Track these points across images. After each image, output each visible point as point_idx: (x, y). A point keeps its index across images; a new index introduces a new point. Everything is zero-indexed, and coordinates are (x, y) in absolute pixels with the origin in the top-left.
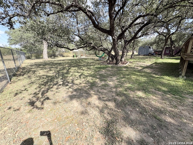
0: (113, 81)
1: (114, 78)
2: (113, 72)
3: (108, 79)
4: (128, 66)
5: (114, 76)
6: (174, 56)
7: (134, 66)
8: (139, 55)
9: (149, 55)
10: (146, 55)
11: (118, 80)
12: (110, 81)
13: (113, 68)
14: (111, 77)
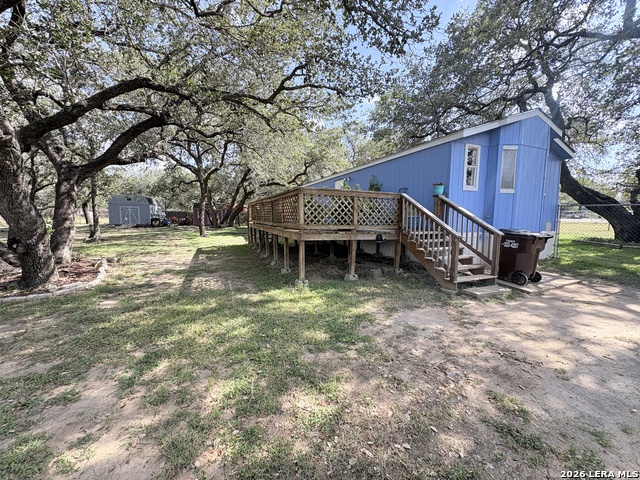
0: (104, 421)
1: (97, 391)
2: (40, 347)
3: (48, 428)
4: (110, 280)
5: (79, 376)
6: (220, 227)
7: (144, 275)
8: (114, 224)
9: (152, 226)
10: (145, 226)
11: (141, 392)
12: (82, 442)
13: (18, 314)
14: (65, 400)
